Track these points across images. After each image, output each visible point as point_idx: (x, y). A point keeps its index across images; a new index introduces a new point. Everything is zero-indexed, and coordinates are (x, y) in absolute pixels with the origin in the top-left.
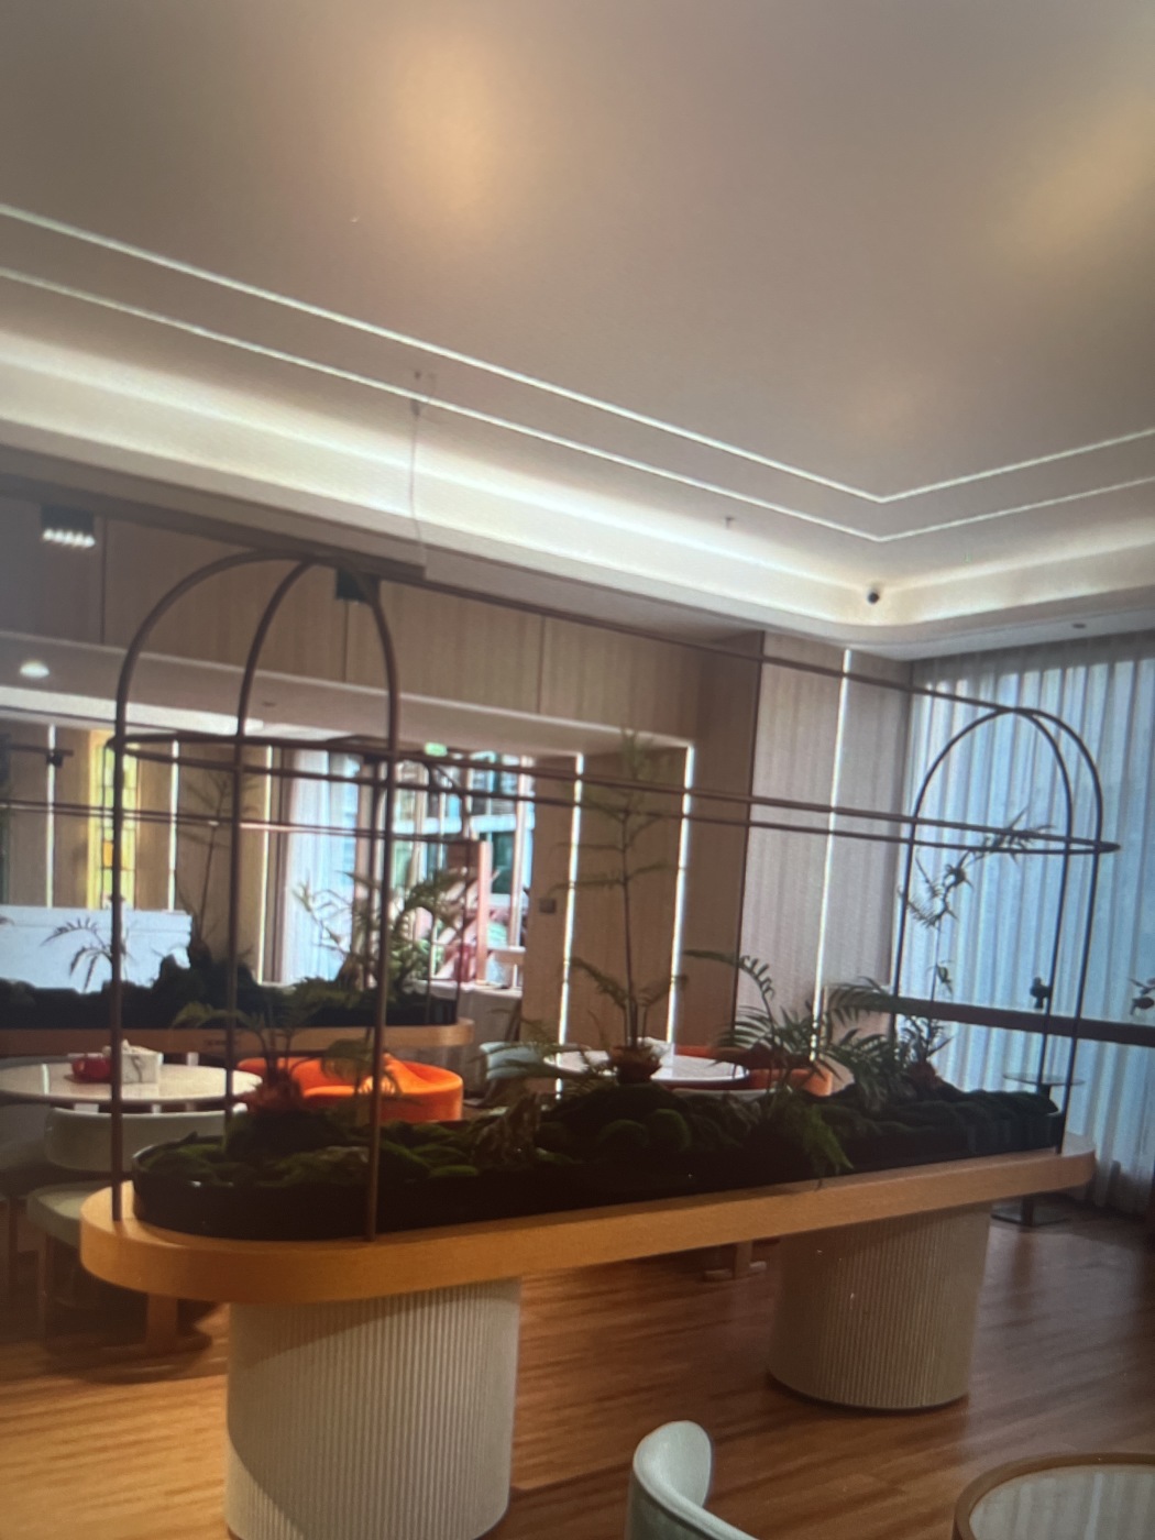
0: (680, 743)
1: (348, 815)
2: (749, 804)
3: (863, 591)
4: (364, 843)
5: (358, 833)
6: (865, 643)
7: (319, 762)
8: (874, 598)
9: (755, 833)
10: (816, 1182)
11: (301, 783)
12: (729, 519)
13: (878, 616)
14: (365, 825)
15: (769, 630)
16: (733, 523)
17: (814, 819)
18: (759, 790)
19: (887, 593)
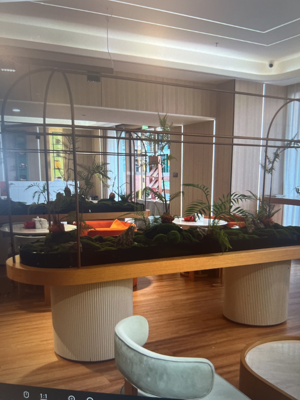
0: (212, 119)
1: (123, 149)
2: (233, 138)
3: (267, 63)
4: (128, 157)
5: (126, 155)
6: (270, 81)
7: (113, 134)
8: (271, 66)
9: (235, 147)
10: (221, 253)
11: (109, 140)
12: (217, 43)
13: (273, 72)
14: (128, 152)
15: (236, 79)
16: (218, 44)
17: (256, 142)
18: (236, 134)
19: (275, 64)
